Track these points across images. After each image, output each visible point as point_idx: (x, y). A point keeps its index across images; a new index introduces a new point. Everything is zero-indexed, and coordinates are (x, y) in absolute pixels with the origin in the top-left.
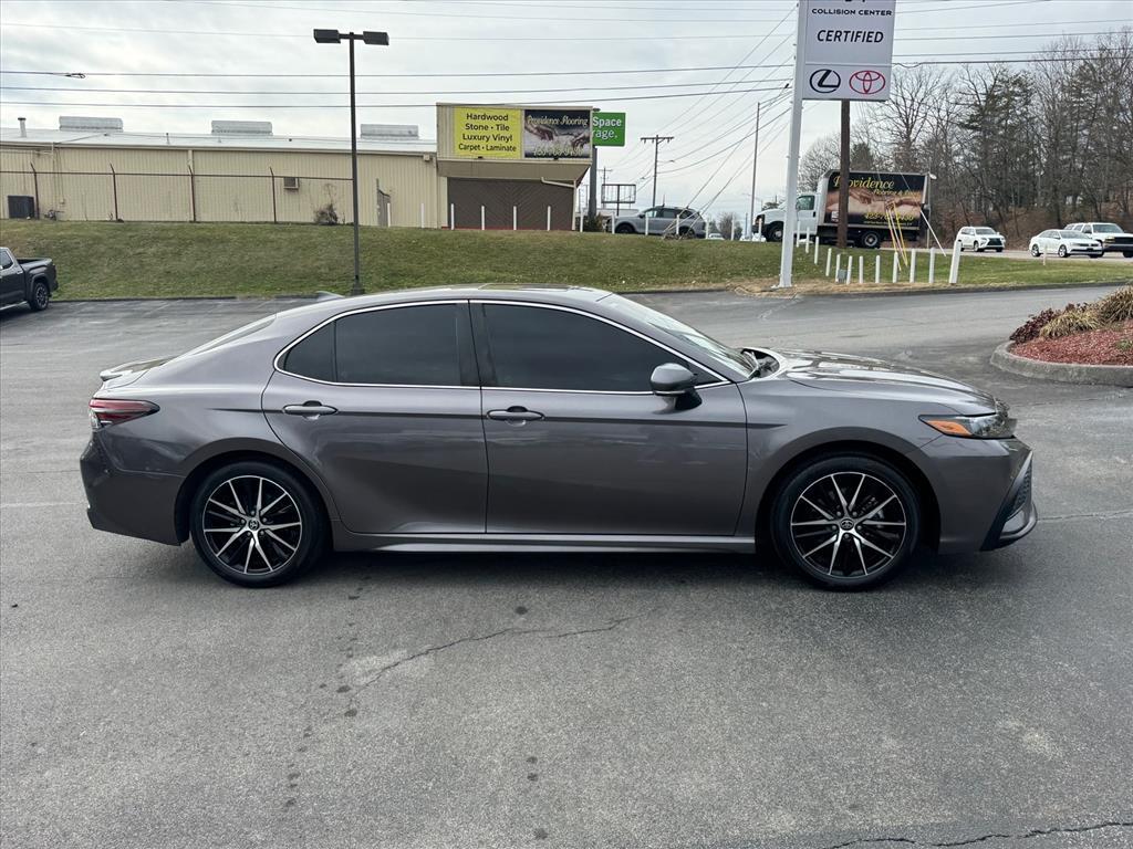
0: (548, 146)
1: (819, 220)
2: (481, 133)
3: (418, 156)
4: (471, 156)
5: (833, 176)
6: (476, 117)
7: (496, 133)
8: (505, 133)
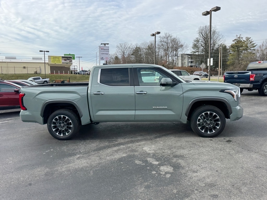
0: (66, 62)
2: (56, 60)
3: (45, 63)
4: (55, 63)
6: (54, 58)
8: (59, 60)
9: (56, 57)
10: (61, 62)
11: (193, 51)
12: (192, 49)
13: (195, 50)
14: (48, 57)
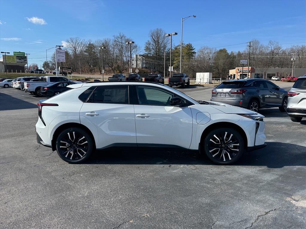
0: (20, 61)
4: (9, 62)
5: (61, 67)
7: (12, 59)
9: (10, 56)
10: (16, 62)
11: (145, 54)
12: (144, 51)
13: (147, 52)
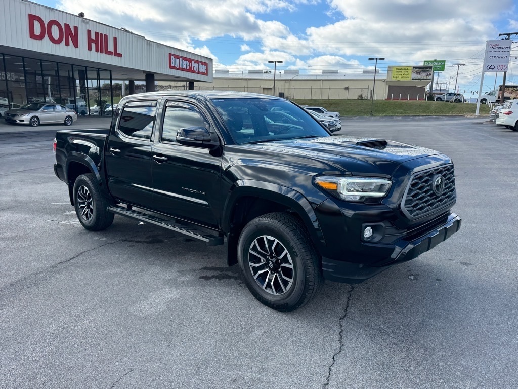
0: (419, 76)
1: (497, 98)
2: (401, 73)
3: (381, 80)
4: (397, 79)
5: (501, 87)
6: (399, 70)
7: (404, 73)
8: (406, 73)
9: (402, 68)
10: (409, 78)
14: (387, 69)
